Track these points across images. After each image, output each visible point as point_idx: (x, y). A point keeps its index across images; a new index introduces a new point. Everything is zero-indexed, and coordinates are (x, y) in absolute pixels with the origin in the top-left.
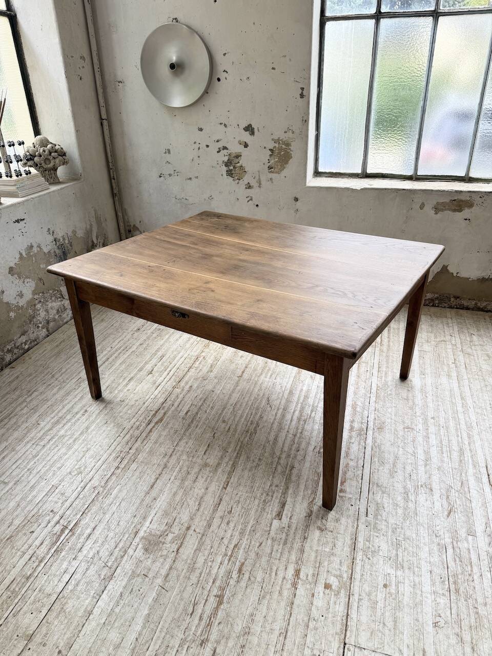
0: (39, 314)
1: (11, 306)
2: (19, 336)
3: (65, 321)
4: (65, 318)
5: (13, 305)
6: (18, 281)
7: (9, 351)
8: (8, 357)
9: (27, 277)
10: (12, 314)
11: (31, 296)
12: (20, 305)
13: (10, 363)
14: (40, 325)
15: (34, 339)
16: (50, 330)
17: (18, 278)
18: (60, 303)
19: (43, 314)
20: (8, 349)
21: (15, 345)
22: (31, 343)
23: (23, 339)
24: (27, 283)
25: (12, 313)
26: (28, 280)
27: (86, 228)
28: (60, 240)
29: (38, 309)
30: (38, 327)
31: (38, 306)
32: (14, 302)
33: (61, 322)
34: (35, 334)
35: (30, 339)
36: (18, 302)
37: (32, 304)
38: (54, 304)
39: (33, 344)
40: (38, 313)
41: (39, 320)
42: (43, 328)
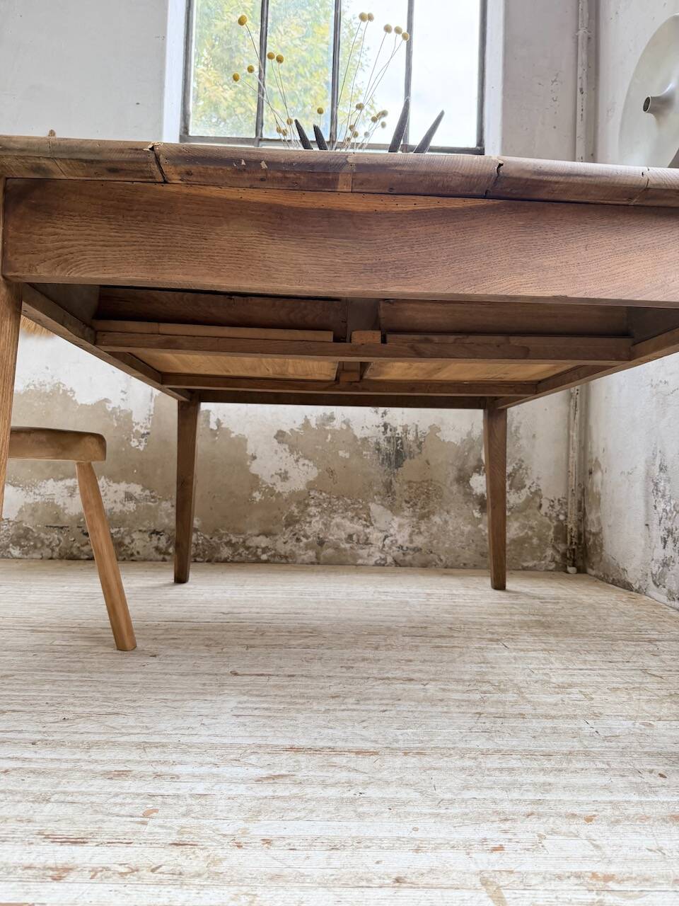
0: (310, 522)
1: (260, 483)
2: (257, 532)
3: (360, 561)
4: (361, 558)
5: (264, 483)
6: (287, 454)
7: (229, 544)
8: (226, 552)
9: (306, 457)
10: (257, 496)
11: (302, 487)
12: (278, 489)
13: (225, 561)
14: (304, 540)
15: (283, 553)
16: (322, 559)
17: (288, 450)
18: (361, 528)
19: (315, 526)
20: (231, 540)
21: (244, 542)
22: (274, 556)
23: (263, 542)
24: (304, 465)
25: (257, 493)
26: (306, 462)
27: (469, 434)
28: (395, 429)
29: (311, 514)
30: (298, 540)
31: (313, 510)
32: (269, 481)
33: (349, 559)
34: (288, 547)
35: (275, 550)
36: (274, 484)
37: (302, 500)
38: (347, 523)
39: (277, 559)
40: (308, 520)
41: (304, 530)
42: (308, 547)
